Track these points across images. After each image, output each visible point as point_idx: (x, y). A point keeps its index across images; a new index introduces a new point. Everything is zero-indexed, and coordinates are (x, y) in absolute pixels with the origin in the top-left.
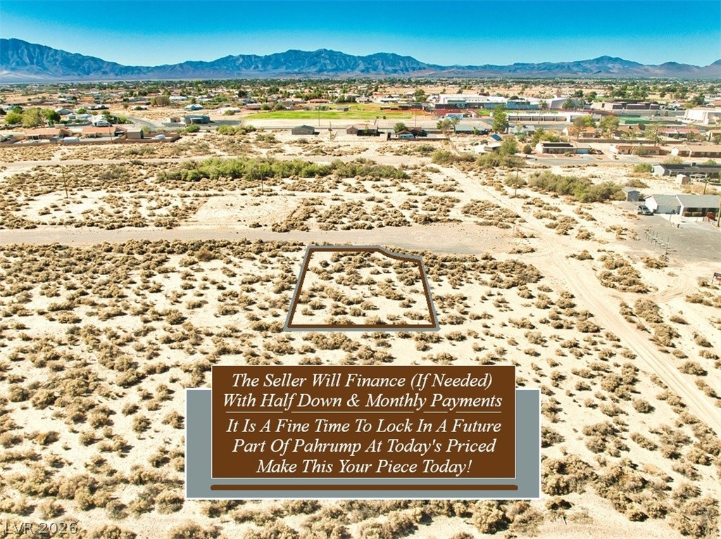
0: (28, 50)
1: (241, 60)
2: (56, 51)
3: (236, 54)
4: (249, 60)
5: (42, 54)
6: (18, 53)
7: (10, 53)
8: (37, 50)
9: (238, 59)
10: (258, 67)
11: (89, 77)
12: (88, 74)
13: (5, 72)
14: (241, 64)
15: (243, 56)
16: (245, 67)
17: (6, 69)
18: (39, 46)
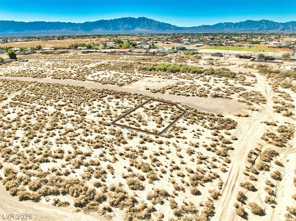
0: (147, 21)
1: (225, 25)
2: (156, 21)
3: (223, 22)
4: (228, 25)
5: (151, 22)
6: (143, 22)
7: (141, 22)
8: (150, 21)
9: (224, 24)
10: (231, 27)
11: (165, 31)
12: (165, 30)
13: (139, 29)
14: (224, 26)
15: (226, 23)
16: (226, 28)
17: (139, 28)
18: (151, 20)
